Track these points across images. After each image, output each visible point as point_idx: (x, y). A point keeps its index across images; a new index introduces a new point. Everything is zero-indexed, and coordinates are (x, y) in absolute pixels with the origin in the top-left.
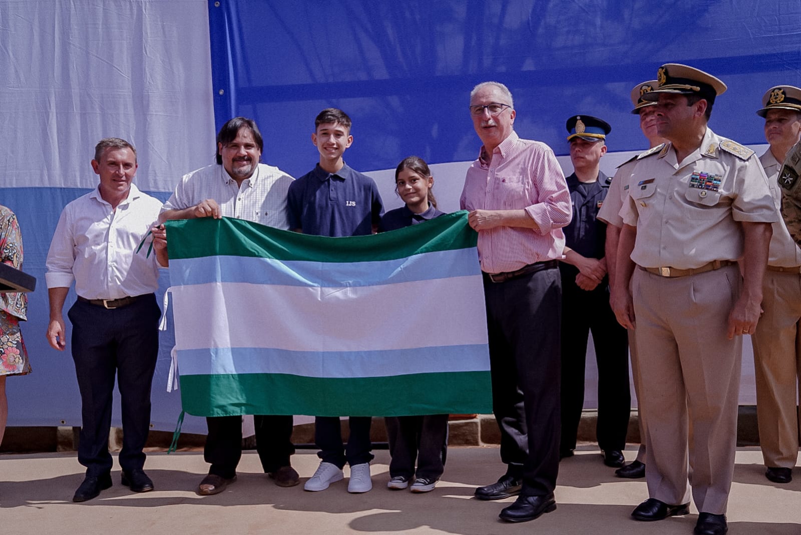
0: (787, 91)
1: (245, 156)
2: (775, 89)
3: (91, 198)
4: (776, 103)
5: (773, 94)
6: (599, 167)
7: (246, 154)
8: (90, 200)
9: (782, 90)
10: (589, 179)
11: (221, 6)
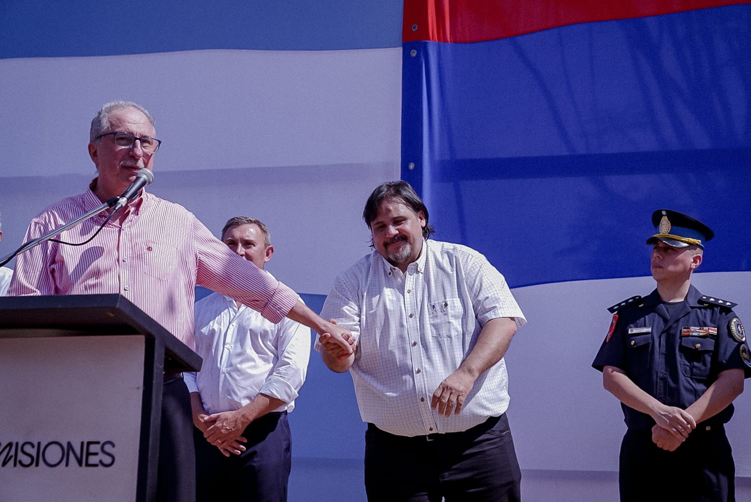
7: (397, 232)
11: (418, 56)
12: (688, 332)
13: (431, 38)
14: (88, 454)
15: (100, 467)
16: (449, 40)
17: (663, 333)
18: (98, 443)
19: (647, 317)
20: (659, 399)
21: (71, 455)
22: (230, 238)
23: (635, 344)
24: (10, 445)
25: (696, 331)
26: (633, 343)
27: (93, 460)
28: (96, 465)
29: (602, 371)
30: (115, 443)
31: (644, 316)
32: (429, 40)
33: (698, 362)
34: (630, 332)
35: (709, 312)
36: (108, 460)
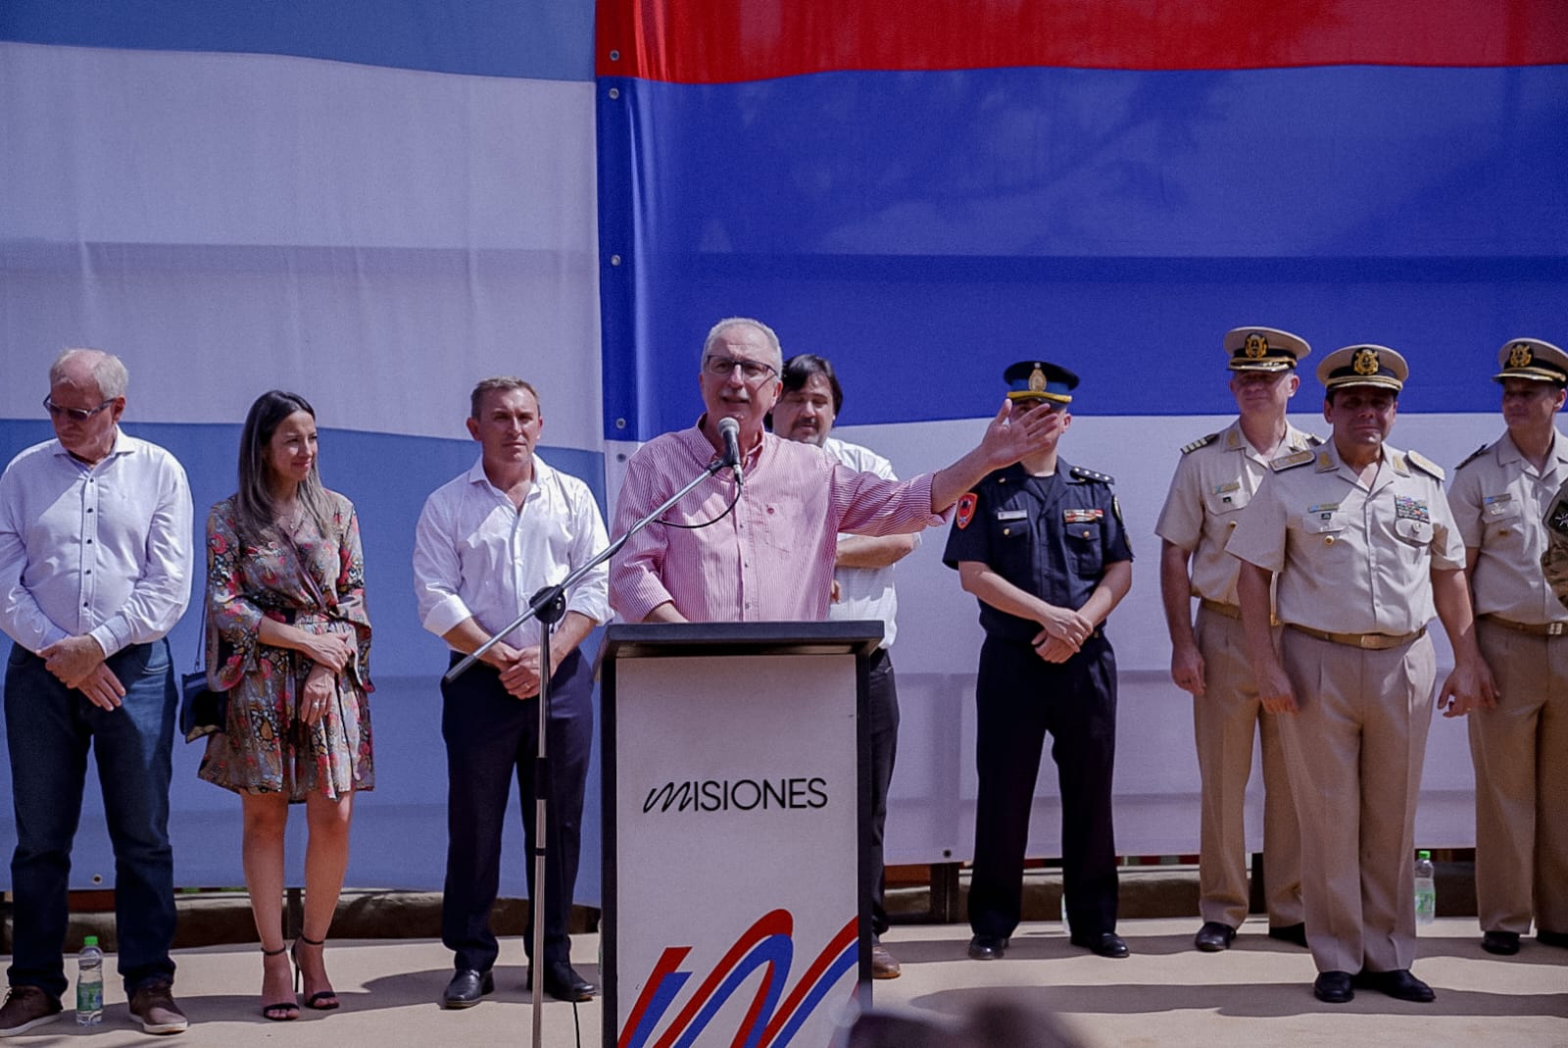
0: (1535, 349)
1: (813, 417)
2: (1516, 345)
3: (474, 484)
4: (1519, 366)
5: (1514, 351)
6: (1057, 451)
7: (814, 413)
8: (471, 486)
9: (1528, 347)
10: (1041, 469)
11: (621, 98)
12: (1072, 517)
13: (640, 72)
14: (792, 794)
15: (809, 807)
16: (665, 77)
17: (1040, 517)
18: (804, 780)
19: (1016, 497)
20: (1047, 601)
21: (769, 794)
22: (498, 409)
23: (1010, 533)
24: (687, 785)
25: (1081, 515)
26: (1007, 532)
27: (797, 800)
28: (804, 806)
29: (957, 568)
30: (826, 781)
31: (1013, 496)
32: (638, 75)
33: (1086, 553)
34: (1000, 518)
35: (1088, 489)
36: (818, 800)
